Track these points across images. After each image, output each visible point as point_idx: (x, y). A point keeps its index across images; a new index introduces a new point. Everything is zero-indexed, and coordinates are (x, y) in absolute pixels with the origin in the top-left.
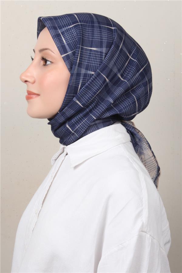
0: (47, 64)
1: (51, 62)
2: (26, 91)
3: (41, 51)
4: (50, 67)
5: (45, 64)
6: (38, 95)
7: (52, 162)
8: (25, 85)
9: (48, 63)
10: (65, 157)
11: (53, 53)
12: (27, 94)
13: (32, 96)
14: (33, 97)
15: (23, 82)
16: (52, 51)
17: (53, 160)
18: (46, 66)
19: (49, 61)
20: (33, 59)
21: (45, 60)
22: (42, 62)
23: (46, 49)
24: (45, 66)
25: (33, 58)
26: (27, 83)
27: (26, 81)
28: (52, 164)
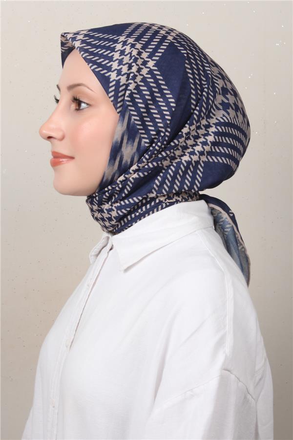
0: (81, 108)
1: (87, 104)
2: (51, 153)
3: (71, 88)
4: (87, 112)
5: (78, 108)
6: (72, 158)
7: (92, 259)
8: (48, 143)
9: (83, 105)
10: (108, 253)
11: (91, 90)
12: (51, 157)
13: (61, 160)
14: (63, 161)
15: (44, 139)
16: (88, 88)
17: (91, 256)
18: (81, 111)
19: (84, 103)
20: (57, 101)
21: (78, 102)
22: (73, 106)
23: (79, 85)
24: (79, 111)
25: (58, 99)
26: (52, 139)
27: (49, 138)
28: (91, 263)
